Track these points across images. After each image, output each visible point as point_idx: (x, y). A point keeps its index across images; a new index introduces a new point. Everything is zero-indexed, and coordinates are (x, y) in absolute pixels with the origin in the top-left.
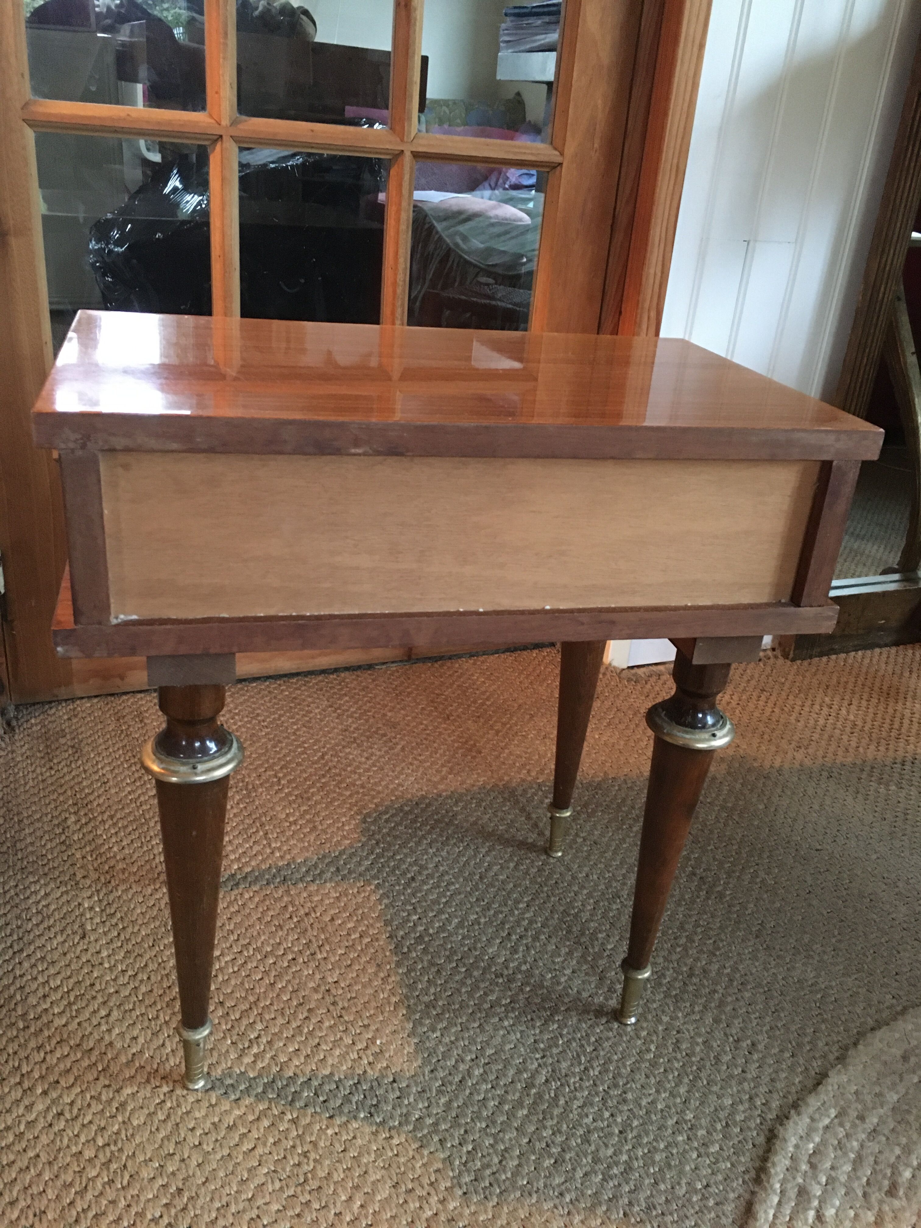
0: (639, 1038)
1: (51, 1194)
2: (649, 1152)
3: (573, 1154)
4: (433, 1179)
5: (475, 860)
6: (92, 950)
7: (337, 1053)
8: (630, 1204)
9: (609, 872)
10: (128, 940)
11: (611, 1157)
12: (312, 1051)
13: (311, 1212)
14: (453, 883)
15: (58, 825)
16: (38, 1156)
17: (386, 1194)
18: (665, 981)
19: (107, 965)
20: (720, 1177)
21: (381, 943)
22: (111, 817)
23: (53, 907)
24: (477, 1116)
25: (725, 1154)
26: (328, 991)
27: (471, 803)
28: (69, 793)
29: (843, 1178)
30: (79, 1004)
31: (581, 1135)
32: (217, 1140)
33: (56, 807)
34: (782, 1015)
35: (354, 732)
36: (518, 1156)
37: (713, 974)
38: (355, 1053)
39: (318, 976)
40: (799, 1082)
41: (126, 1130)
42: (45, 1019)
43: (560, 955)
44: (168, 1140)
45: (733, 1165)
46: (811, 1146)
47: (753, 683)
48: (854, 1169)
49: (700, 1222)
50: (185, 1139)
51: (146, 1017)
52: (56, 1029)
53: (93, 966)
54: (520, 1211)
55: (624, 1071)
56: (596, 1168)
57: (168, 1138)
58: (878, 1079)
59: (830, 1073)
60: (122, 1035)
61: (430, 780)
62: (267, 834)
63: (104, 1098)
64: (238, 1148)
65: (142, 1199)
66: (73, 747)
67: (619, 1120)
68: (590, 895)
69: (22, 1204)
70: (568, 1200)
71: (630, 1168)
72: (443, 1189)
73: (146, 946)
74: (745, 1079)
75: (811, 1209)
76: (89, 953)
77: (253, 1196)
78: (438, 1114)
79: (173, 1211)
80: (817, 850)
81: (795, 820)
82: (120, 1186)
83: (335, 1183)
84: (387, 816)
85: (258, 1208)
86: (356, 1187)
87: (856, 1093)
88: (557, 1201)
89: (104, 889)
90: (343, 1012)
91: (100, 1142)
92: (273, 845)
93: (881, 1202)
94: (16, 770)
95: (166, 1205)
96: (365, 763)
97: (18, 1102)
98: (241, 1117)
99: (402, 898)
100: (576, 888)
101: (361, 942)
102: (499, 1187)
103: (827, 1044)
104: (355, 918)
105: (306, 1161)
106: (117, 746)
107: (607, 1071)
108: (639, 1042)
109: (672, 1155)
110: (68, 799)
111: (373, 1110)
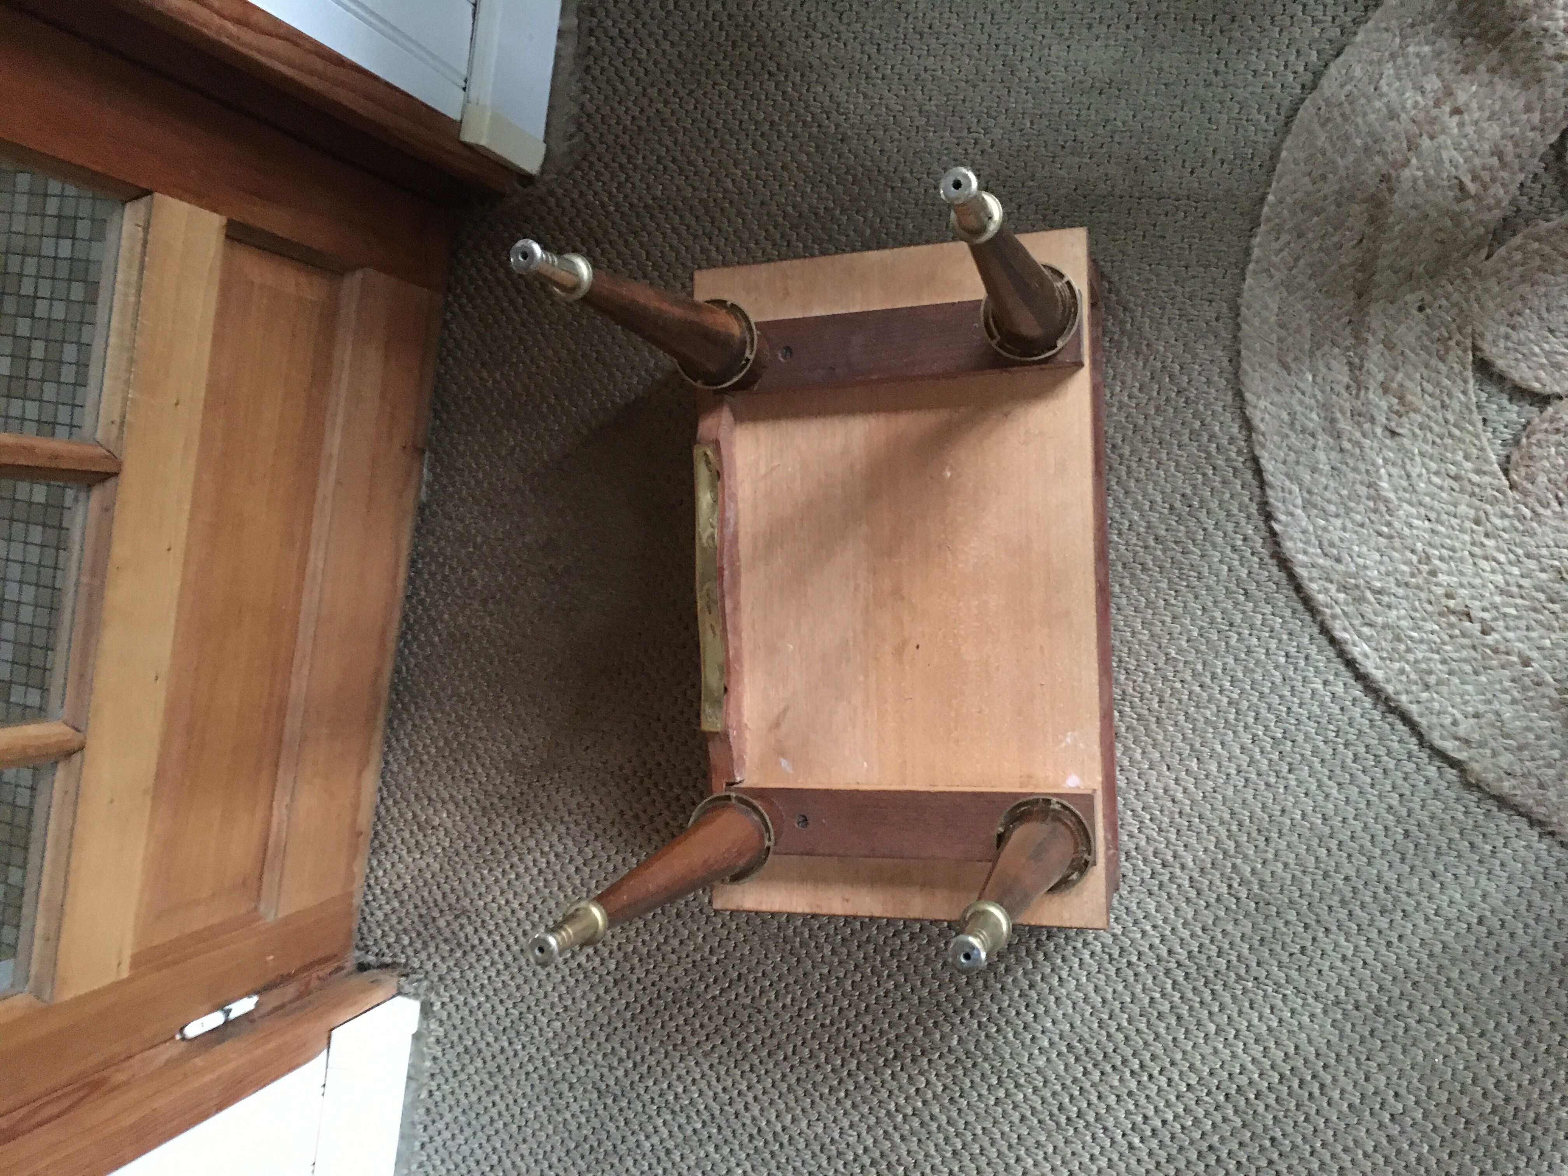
1: (1024, 1132)
4: (1160, 862)
11: (1218, 711)
13: (1138, 965)
16: (984, 1129)
17: (1153, 904)
20: (1285, 637)
25: (1268, 615)
31: (1186, 721)
32: (1038, 1000)
34: (1168, 437)
36: (1176, 784)
41: (993, 1060)
44: (1019, 1034)
45: (1281, 617)
49: (1312, 686)
50: (1025, 1023)
53: (799, 1016)
54: (1223, 815)
55: (1146, 638)
56: (1221, 730)
57: (1016, 1034)
59: (1257, 452)
60: (892, 1025)
63: (952, 1063)
64: (1053, 989)
65: (1063, 1073)
66: (457, 916)
67: (1189, 678)
69: (1022, 1153)
70: (1235, 773)
71: (1237, 704)
72: (1172, 859)
74: (1212, 536)
77: (1102, 998)
79: (1085, 1058)
82: (1042, 1084)
83: (1123, 934)
85: (1114, 999)
86: (1135, 922)
87: (1290, 449)
88: (1231, 782)
91: (994, 1081)
95: (1077, 1060)
97: (923, 1124)
98: (1025, 973)
102: (1194, 817)
107: (1138, 654)
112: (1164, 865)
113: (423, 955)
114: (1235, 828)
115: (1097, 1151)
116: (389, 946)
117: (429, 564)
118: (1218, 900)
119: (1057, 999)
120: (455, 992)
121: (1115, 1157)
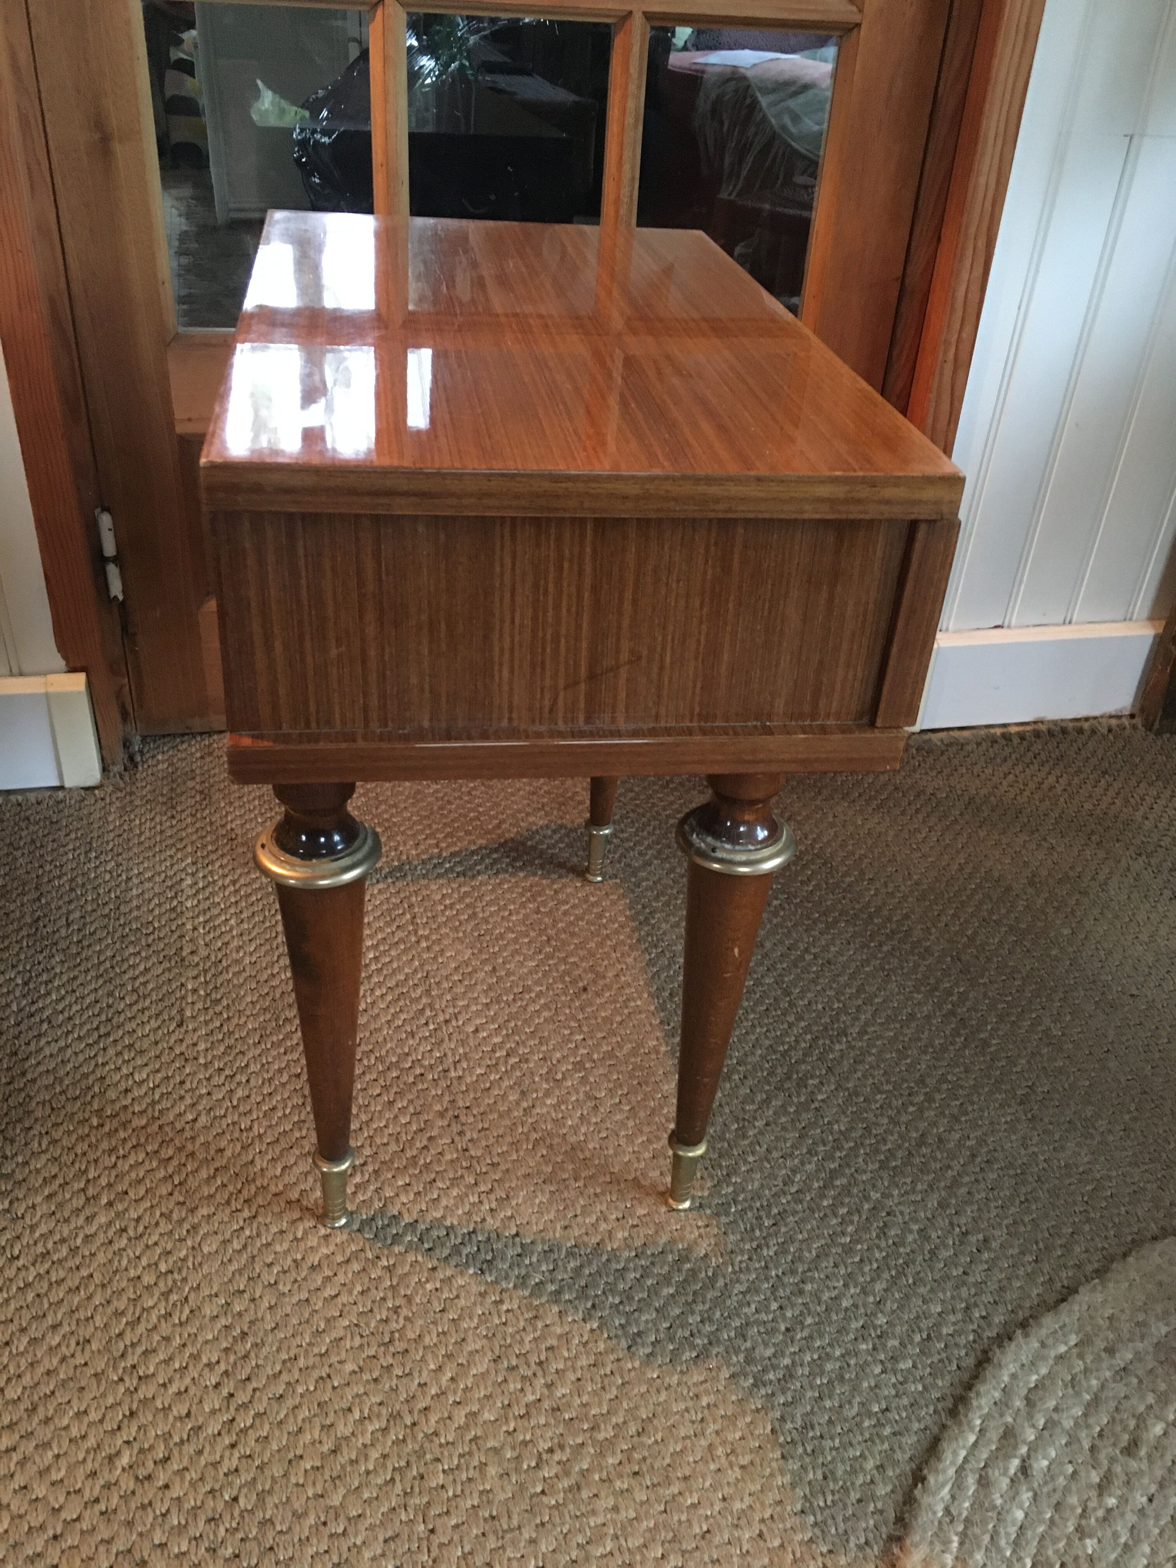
0: (835, 1215)
1: (99, 1321)
2: (819, 1358)
3: (721, 1349)
4: (543, 1358)
5: (668, 971)
6: (188, 1041)
7: (455, 1194)
8: (783, 1419)
9: (839, 1001)
10: (231, 1033)
11: (769, 1359)
12: (424, 1188)
13: (390, 1378)
14: (634, 1000)
15: (171, 888)
16: (91, 1276)
17: (482, 1369)
18: (884, 1148)
19: (202, 1061)
20: (905, 1401)
21: (531, 1065)
22: (234, 882)
23: (150, 986)
24: (611, 1289)
25: (918, 1374)
26: (457, 1117)
27: (676, 898)
28: (189, 849)
29: (1068, 1424)
30: (165, 1104)
31: (736, 1328)
32: (296, 1281)
33: (172, 865)
34: (1034, 1207)
35: (543, 797)
36: (652, 1343)
37: (952, 1145)
38: (476, 1196)
39: (447, 1098)
40: (1038, 1295)
41: (194, 1257)
42: (123, 1117)
43: (753, 1102)
44: (240, 1274)
45: (924, 1387)
46: (1034, 1378)
47: (1094, 761)
48: (1085, 1415)
49: (867, 1453)
50: (259, 1276)
51: (237, 1127)
52: (133, 1130)
53: (186, 1060)
54: (643, 1410)
55: (808, 1255)
56: (748, 1369)
57: (240, 1271)
58: (1145, 1304)
59: (1081, 1289)
60: (206, 1145)
61: (629, 865)
62: (415, 917)
63: (175, 1216)
64: (319, 1293)
65: (200, 1339)
66: (201, 792)
67: (789, 1314)
68: (807, 1030)
69: (66, 1329)
70: (704, 1404)
71: (791, 1376)
72: (553, 1371)
73: (251, 1042)
74: (964, 1283)
75: (1015, 1457)
76: (184, 1045)
77: (327, 1350)
78: (563, 1280)
79: (232, 1358)
80: (1132, 996)
81: (1110, 953)
82: (177, 1321)
83: (425, 1348)
84: (567, 907)
85: (330, 1366)
86: (449, 1356)
87: (1111, 1318)
88: (690, 1404)
89: (213, 969)
90: (470, 1145)
91: (163, 1268)
92: (421, 932)
93: (1112, 1460)
94: (132, 817)
95: (226, 1350)
96: (551, 837)
97: (78, 1211)
98: (328, 1256)
99: (568, 1011)
100: (791, 1018)
101: (506, 1062)
102: (622, 1377)
103: (1087, 1251)
104: (504, 1032)
105: (395, 1317)
106: (253, 795)
107: (785, 1252)
108: (834, 1221)
109: (848, 1365)
110: (186, 857)
111: (485, 1266)
112: (540, 1364)
114: (632, 1430)
115: (94, 1416)
118: (525, 1443)
120: (117, 804)
121: (91, 1442)
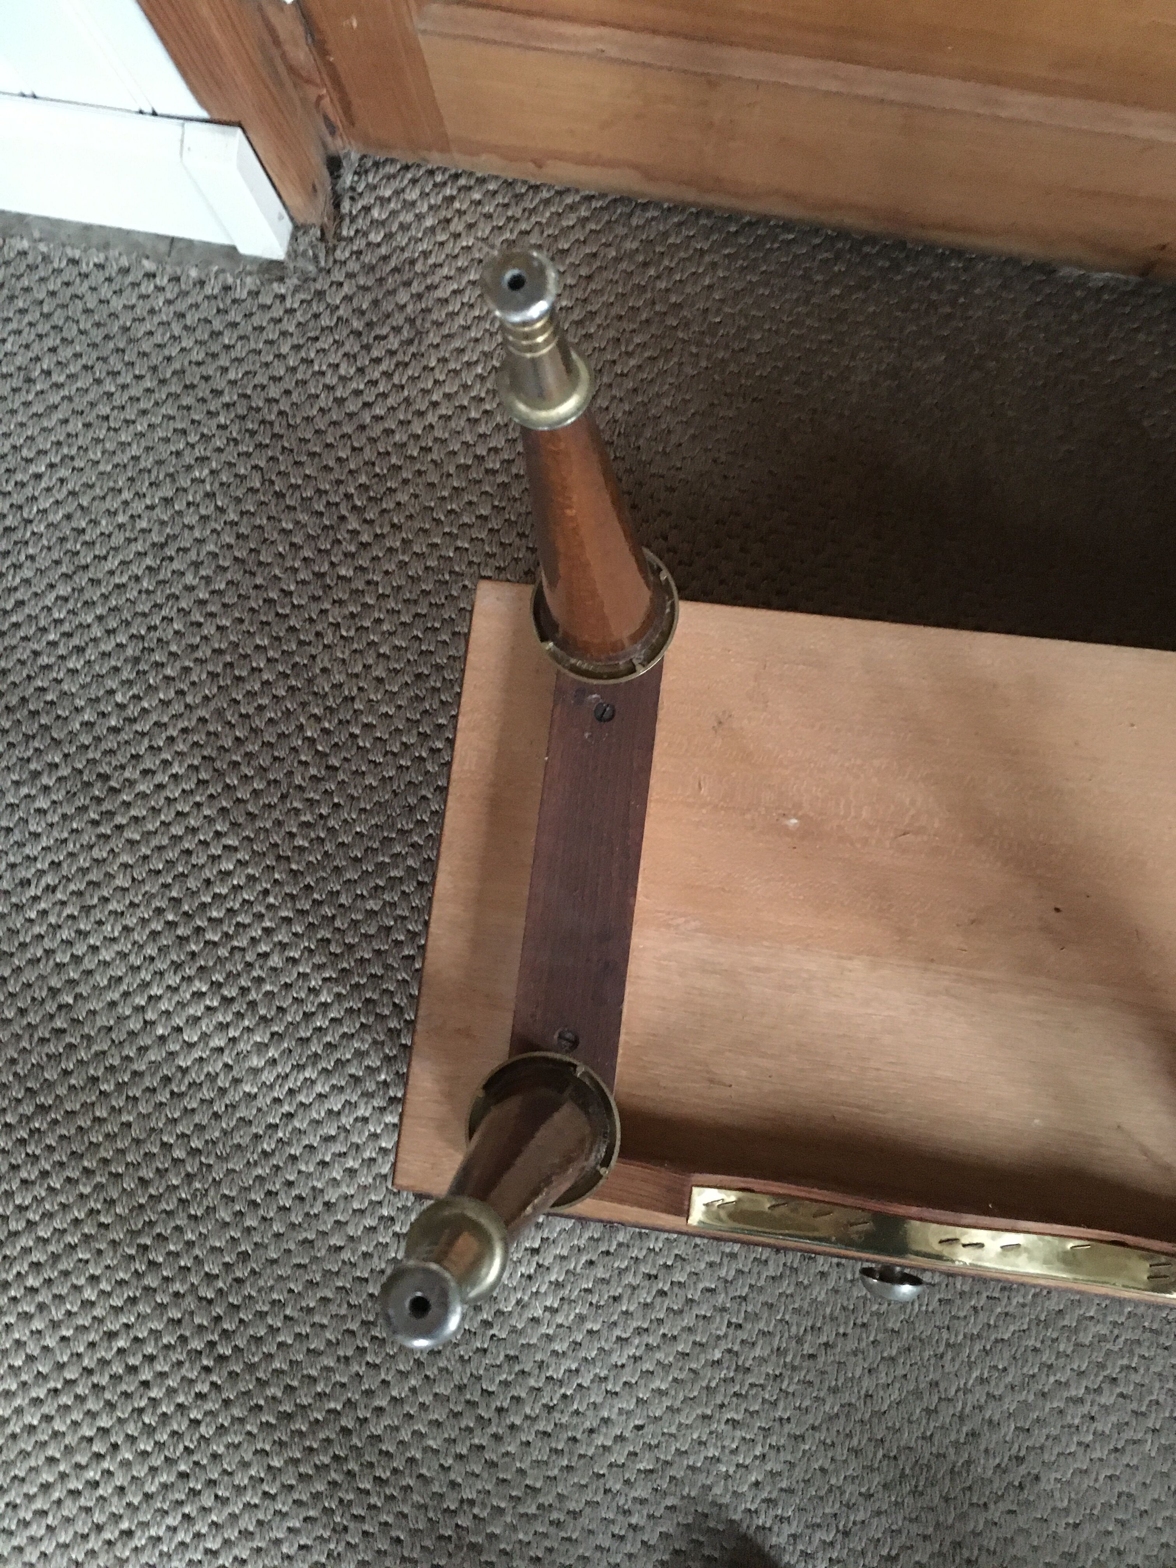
22: (406, 545)
24: (603, 1358)
28: (367, 453)
30: (243, 918)
32: (308, 1214)
33: (339, 482)
36: (615, 1437)
41: (224, 1144)
42: (198, 921)
44: (261, 1183)
50: (277, 1193)
51: (307, 982)
78: (561, 1325)
79: (230, 1278)
82: (193, 1214)
85: (312, 1326)
89: (342, 710)
112: (500, 1411)
113: (353, 266)
116: (367, 209)
117: (955, 279)
119: (311, 1242)
120: (299, 317)
